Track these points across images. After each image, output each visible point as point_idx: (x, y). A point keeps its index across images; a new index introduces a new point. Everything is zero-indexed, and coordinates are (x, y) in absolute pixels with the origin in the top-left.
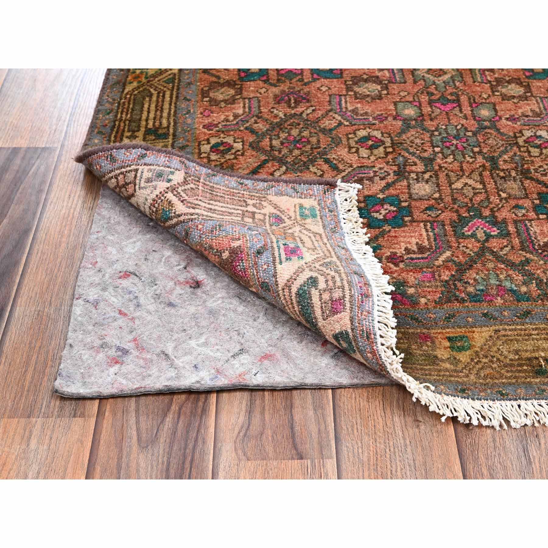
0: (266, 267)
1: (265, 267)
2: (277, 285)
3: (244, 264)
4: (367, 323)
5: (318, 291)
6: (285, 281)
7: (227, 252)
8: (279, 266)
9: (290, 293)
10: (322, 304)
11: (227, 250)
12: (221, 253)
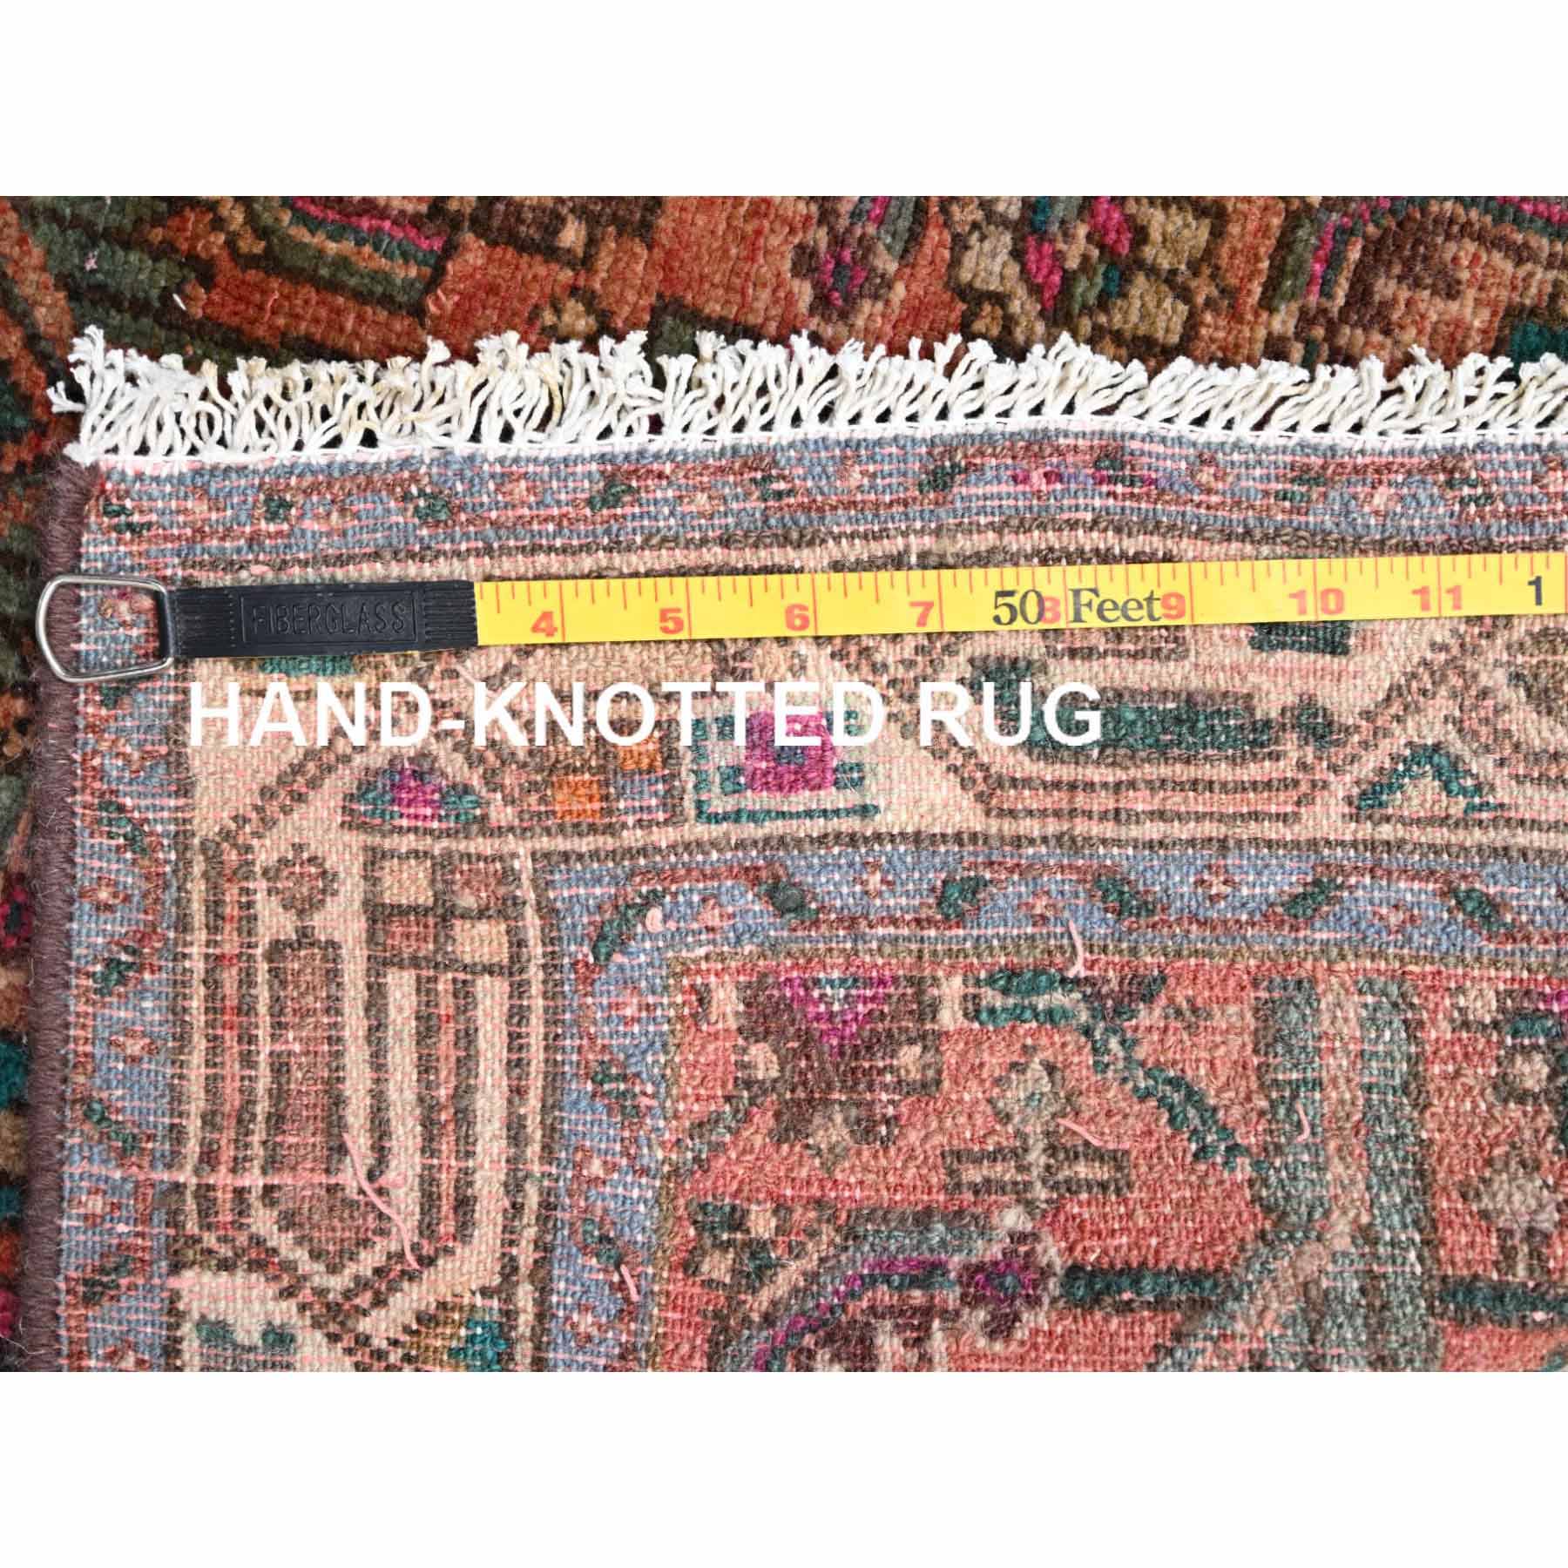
0: (878, 876)
1: (875, 880)
2: (974, 837)
3: (836, 975)
4: (1258, 472)
5: (1051, 662)
6: (967, 800)
7: (753, 1050)
8: (884, 822)
9: (1027, 782)
10: (1118, 654)
11: (745, 1051)
12: (748, 1084)
